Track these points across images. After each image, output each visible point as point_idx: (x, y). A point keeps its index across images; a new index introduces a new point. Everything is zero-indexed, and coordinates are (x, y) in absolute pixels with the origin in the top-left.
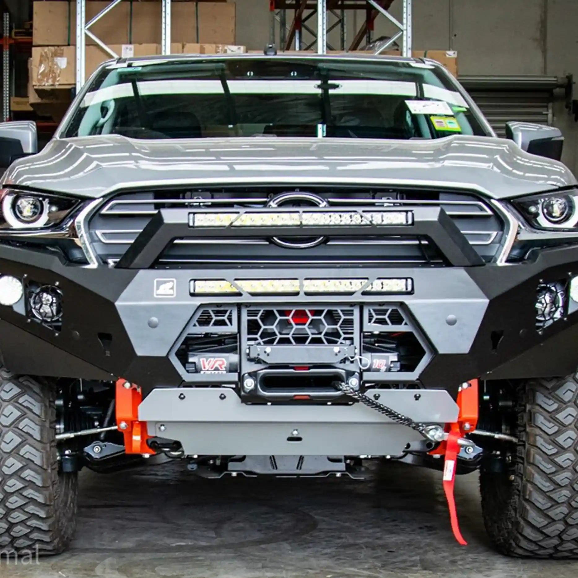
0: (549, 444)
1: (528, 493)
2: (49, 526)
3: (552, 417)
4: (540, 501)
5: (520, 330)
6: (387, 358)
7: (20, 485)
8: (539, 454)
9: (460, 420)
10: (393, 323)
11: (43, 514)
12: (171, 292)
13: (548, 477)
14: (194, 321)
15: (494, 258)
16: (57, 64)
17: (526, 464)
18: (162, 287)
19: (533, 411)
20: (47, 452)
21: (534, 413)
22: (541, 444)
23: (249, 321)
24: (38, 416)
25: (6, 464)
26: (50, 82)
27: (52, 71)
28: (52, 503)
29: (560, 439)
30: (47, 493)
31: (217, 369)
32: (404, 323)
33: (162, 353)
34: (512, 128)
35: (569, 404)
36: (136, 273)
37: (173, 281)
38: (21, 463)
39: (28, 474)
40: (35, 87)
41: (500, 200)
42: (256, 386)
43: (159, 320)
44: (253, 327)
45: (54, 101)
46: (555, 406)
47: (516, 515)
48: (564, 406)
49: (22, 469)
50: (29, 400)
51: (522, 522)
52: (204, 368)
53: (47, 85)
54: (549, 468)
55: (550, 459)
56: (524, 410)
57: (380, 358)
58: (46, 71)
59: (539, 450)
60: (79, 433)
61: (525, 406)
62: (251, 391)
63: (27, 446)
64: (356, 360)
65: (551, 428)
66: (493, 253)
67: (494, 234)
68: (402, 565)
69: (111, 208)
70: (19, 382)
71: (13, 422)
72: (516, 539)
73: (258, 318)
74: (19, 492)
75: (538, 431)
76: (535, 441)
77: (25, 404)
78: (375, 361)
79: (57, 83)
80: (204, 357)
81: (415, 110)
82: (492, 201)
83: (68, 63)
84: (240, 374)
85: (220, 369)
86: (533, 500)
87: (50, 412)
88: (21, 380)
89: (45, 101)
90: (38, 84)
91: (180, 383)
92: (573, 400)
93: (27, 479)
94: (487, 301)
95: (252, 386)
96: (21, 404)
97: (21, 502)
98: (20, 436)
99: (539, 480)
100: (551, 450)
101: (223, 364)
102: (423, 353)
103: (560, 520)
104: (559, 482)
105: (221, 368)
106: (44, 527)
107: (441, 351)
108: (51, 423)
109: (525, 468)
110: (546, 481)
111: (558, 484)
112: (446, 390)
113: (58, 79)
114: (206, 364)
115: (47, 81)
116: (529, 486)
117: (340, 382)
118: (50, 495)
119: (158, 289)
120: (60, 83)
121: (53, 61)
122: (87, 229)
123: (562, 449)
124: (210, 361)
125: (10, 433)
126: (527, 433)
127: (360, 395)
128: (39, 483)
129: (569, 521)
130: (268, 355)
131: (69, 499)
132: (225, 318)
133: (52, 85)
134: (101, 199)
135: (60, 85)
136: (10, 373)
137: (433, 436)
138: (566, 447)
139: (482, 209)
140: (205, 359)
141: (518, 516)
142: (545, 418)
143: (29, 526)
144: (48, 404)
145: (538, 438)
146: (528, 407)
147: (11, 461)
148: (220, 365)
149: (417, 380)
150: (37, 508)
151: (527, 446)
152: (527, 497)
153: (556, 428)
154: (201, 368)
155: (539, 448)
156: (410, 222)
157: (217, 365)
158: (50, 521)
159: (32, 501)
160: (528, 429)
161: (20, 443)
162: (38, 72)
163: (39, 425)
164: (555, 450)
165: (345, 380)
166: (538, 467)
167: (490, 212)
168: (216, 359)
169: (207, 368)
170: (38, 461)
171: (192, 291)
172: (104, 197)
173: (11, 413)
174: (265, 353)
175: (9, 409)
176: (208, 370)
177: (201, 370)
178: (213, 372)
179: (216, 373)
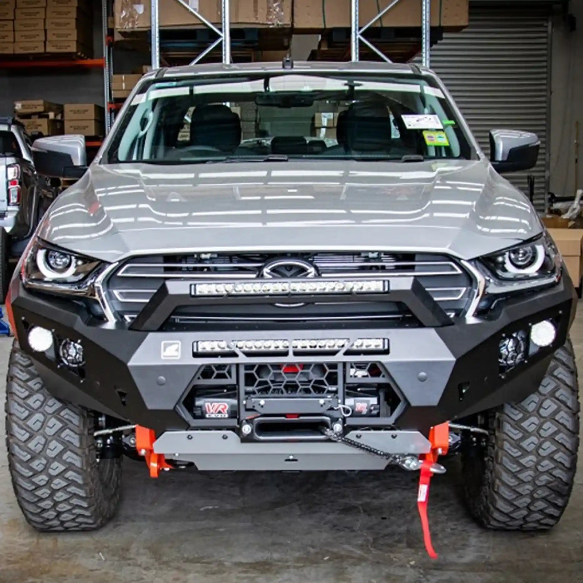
0: (515, 448)
1: (496, 486)
2: (91, 513)
3: (517, 425)
4: (507, 494)
5: (485, 377)
6: (368, 402)
7: (64, 484)
8: (506, 456)
9: (433, 448)
10: (372, 375)
11: (85, 505)
12: (176, 354)
13: (514, 475)
14: (199, 375)
15: (463, 311)
16: (135, 10)
17: (495, 462)
18: (168, 349)
19: (501, 419)
20: (86, 456)
21: (502, 422)
22: (508, 448)
23: (246, 375)
24: (78, 427)
25: (51, 467)
26: (130, 25)
27: (132, 16)
28: (93, 495)
29: (524, 444)
30: (88, 488)
31: (220, 412)
32: (381, 375)
33: (170, 406)
34: (495, 137)
35: (532, 413)
36: (146, 336)
37: (178, 343)
38: (64, 466)
39: (70, 474)
40: (119, 30)
41: (469, 261)
42: (252, 431)
43: (166, 379)
44: (250, 380)
45: (135, 39)
46: (521, 415)
47: (487, 501)
48: (528, 415)
49: (65, 471)
50: (69, 413)
51: (492, 508)
52: (209, 410)
53: (128, 27)
54: (514, 468)
55: (515, 460)
56: (494, 416)
57: (361, 402)
58: (127, 16)
59: (506, 453)
60: (117, 429)
61: (495, 413)
62: (249, 435)
63: (69, 452)
64: (340, 408)
65: (516, 435)
66: (462, 307)
67: (464, 289)
68: (390, 541)
69: (126, 271)
71: (56, 432)
72: (487, 519)
73: (254, 372)
74: (64, 489)
75: (505, 437)
76: (502, 445)
77: (66, 417)
78: (357, 404)
79: (136, 26)
80: (208, 402)
81: (410, 125)
82: (462, 261)
83: (145, 9)
84: (239, 420)
85: (222, 412)
86: (501, 492)
87: (88, 421)
89: (127, 39)
90: (120, 27)
91: (188, 427)
92: (537, 409)
93: (70, 478)
94: (453, 359)
95: (250, 431)
96: (62, 417)
97: (65, 496)
98: (62, 444)
99: (505, 477)
100: (516, 453)
101: (225, 407)
102: (399, 401)
103: (524, 507)
104: (522, 478)
105: (224, 411)
106: (87, 513)
107: (414, 403)
108: (89, 430)
109: (494, 467)
110: (512, 478)
111: (522, 481)
112: (419, 431)
113: (137, 23)
114: (211, 407)
115: (128, 25)
116: (497, 481)
117: (325, 428)
118: (90, 489)
119: (165, 350)
120: (139, 25)
121: (132, 8)
122: (106, 288)
123: (525, 453)
124: (214, 406)
125: (54, 442)
126: (496, 438)
127: (343, 439)
128: (80, 482)
129: (532, 508)
130: (262, 406)
131: (114, 474)
132: (225, 372)
133: (132, 28)
134: (117, 263)
135: (138, 28)
137: (409, 465)
138: (529, 450)
139: (453, 269)
140: (209, 404)
141: (488, 502)
142: (512, 426)
143: (74, 514)
144: (86, 415)
145: (505, 443)
146: (497, 415)
147: (55, 464)
148: (223, 409)
149: (393, 424)
150: (80, 501)
151: (496, 448)
152: (496, 490)
153: (520, 435)
154: (206, 411)
155: (506, 451)
156: (386, 289)
157: (220, 409)
158: (92, 508)
159: (75, 495)
160: (497, 434)
161: (63, 450)
162: (120, 17)
163: (78, 434)
164: (520, 453)
165: (330, 426)
166: (505, 467)
167: (459, 271)
168: (220, 404)
169: (212, 411)
170: (78, 464)
171: (195, 350)
172: (119, 261)
173: (54, 424)
174: (259, 404)
175: (53, 421)
176: (212, 413)
177: (206, 413)
178: (217, 415)
179: (219, 416)
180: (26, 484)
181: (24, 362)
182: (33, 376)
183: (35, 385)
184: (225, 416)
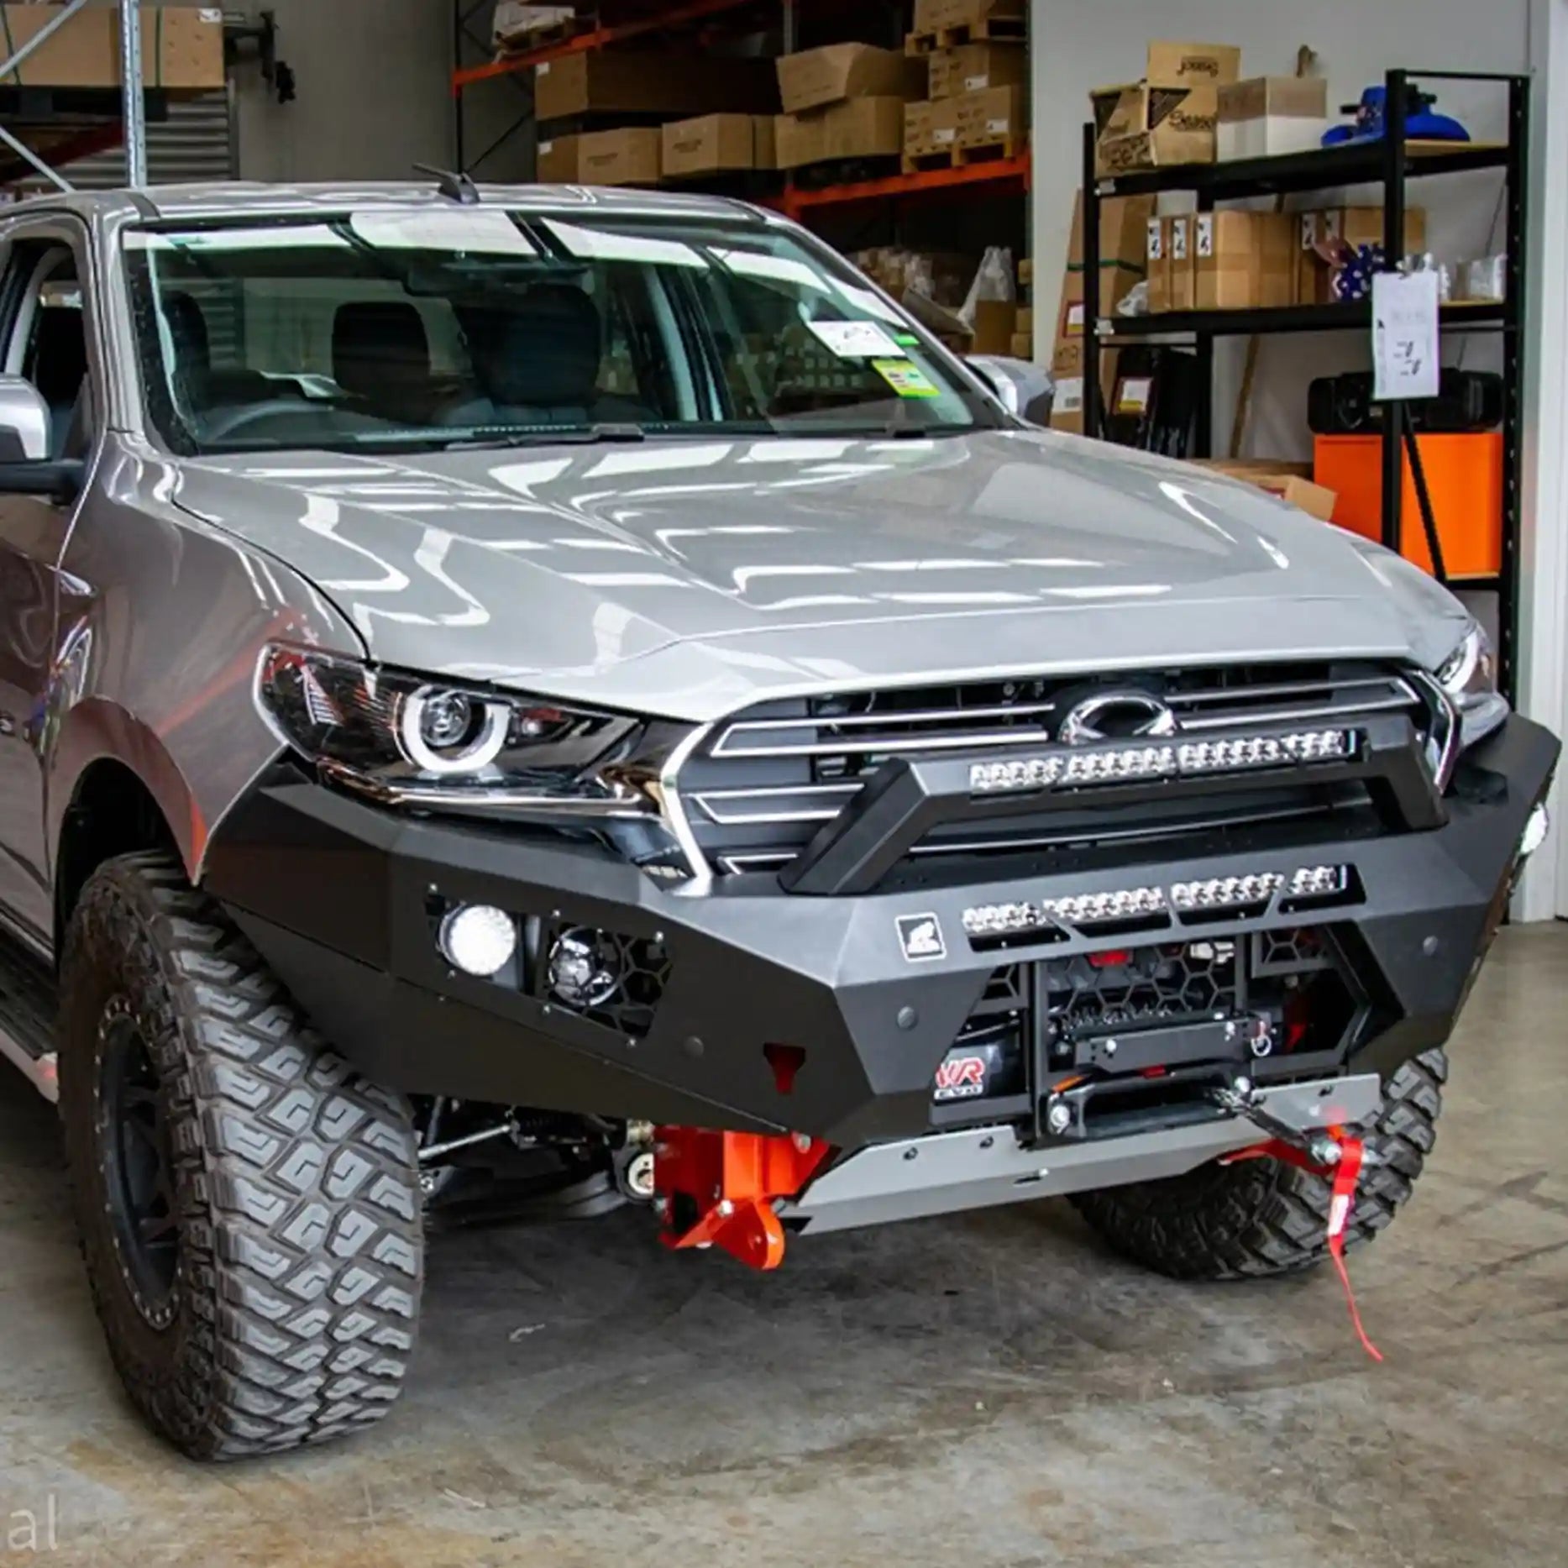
12: (934, 946)
18: (915, 934)
25: (344, 1282)
31: (966, 1082)
37: (931, 920)
38: (376, 1275)
39: (389, 1297)
49: (377, 1288)
50: (386, 1134)
52: (942, 1080)
63: (389, 1238)
70: (357, 1093)
71: (358, 1189)
77: (379, 1143)
85: (972, 1080)
88: (358, 1087)
93: (386, 1307)
96: (369, 1145)
97: (362, 1358)
98: (372, 1216)
101: (978, 1068)
105: (975, 1078)
114: (946, 1072)
119: (907, 940)
124: (953, 1068)
125: (353, 1214)
130: (1111, 1055)
132: (1007, 980)
136: (332, 1073)
147: (354, 1275)
148: (972, 1073)
157: (966, 1074)
161: (376, 1234)
168: (966, 1060)
169: (948, 1081)
170: (407, 1265)
173: (353, 1167)
174: (1105, 1051)
175: (346, 1159)
176: (949, 1086)
177: (936, 1087)
178: (958, 1089)
179: (964, 1091)
180: (265, 1339)
181: (231, 1006)
182: (270, 1045)
183: (281, 1066)
184: (975, 1089)
